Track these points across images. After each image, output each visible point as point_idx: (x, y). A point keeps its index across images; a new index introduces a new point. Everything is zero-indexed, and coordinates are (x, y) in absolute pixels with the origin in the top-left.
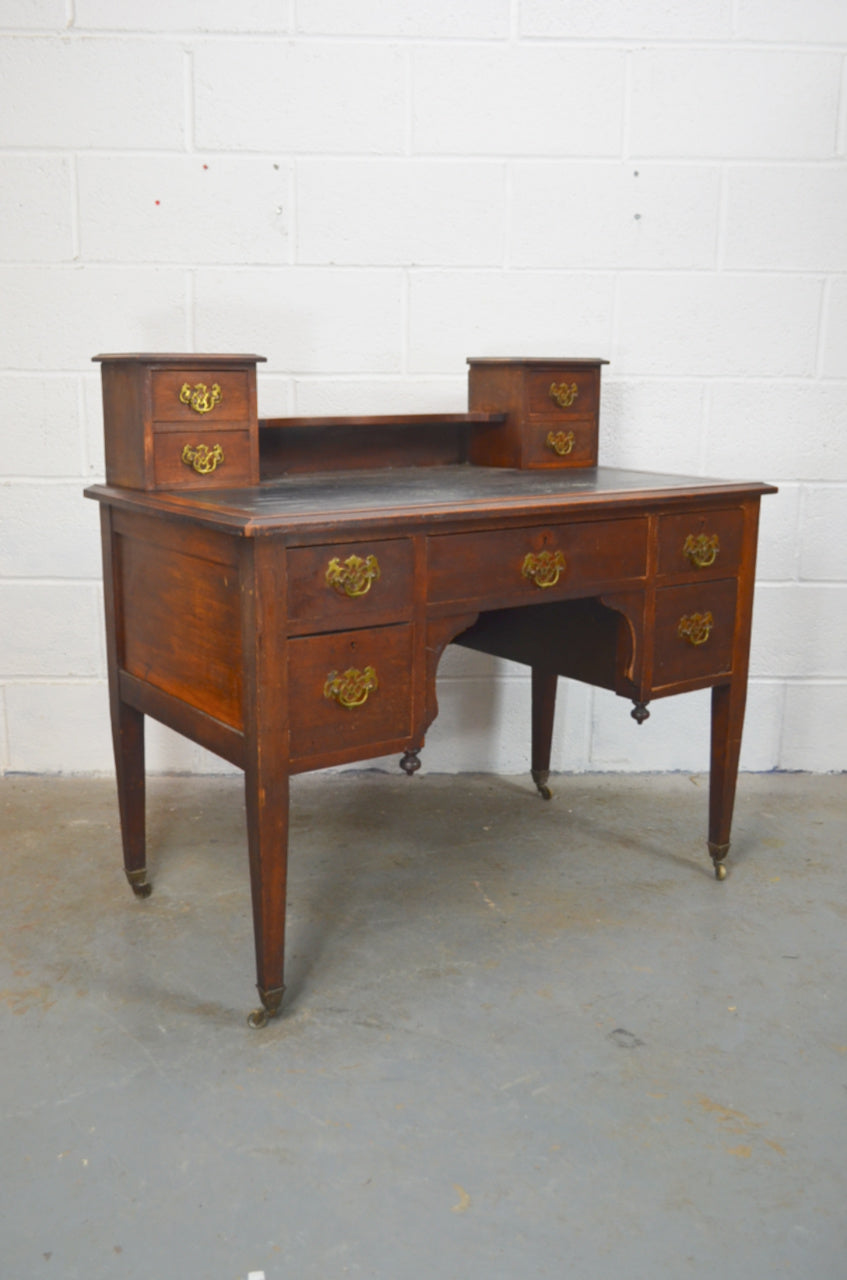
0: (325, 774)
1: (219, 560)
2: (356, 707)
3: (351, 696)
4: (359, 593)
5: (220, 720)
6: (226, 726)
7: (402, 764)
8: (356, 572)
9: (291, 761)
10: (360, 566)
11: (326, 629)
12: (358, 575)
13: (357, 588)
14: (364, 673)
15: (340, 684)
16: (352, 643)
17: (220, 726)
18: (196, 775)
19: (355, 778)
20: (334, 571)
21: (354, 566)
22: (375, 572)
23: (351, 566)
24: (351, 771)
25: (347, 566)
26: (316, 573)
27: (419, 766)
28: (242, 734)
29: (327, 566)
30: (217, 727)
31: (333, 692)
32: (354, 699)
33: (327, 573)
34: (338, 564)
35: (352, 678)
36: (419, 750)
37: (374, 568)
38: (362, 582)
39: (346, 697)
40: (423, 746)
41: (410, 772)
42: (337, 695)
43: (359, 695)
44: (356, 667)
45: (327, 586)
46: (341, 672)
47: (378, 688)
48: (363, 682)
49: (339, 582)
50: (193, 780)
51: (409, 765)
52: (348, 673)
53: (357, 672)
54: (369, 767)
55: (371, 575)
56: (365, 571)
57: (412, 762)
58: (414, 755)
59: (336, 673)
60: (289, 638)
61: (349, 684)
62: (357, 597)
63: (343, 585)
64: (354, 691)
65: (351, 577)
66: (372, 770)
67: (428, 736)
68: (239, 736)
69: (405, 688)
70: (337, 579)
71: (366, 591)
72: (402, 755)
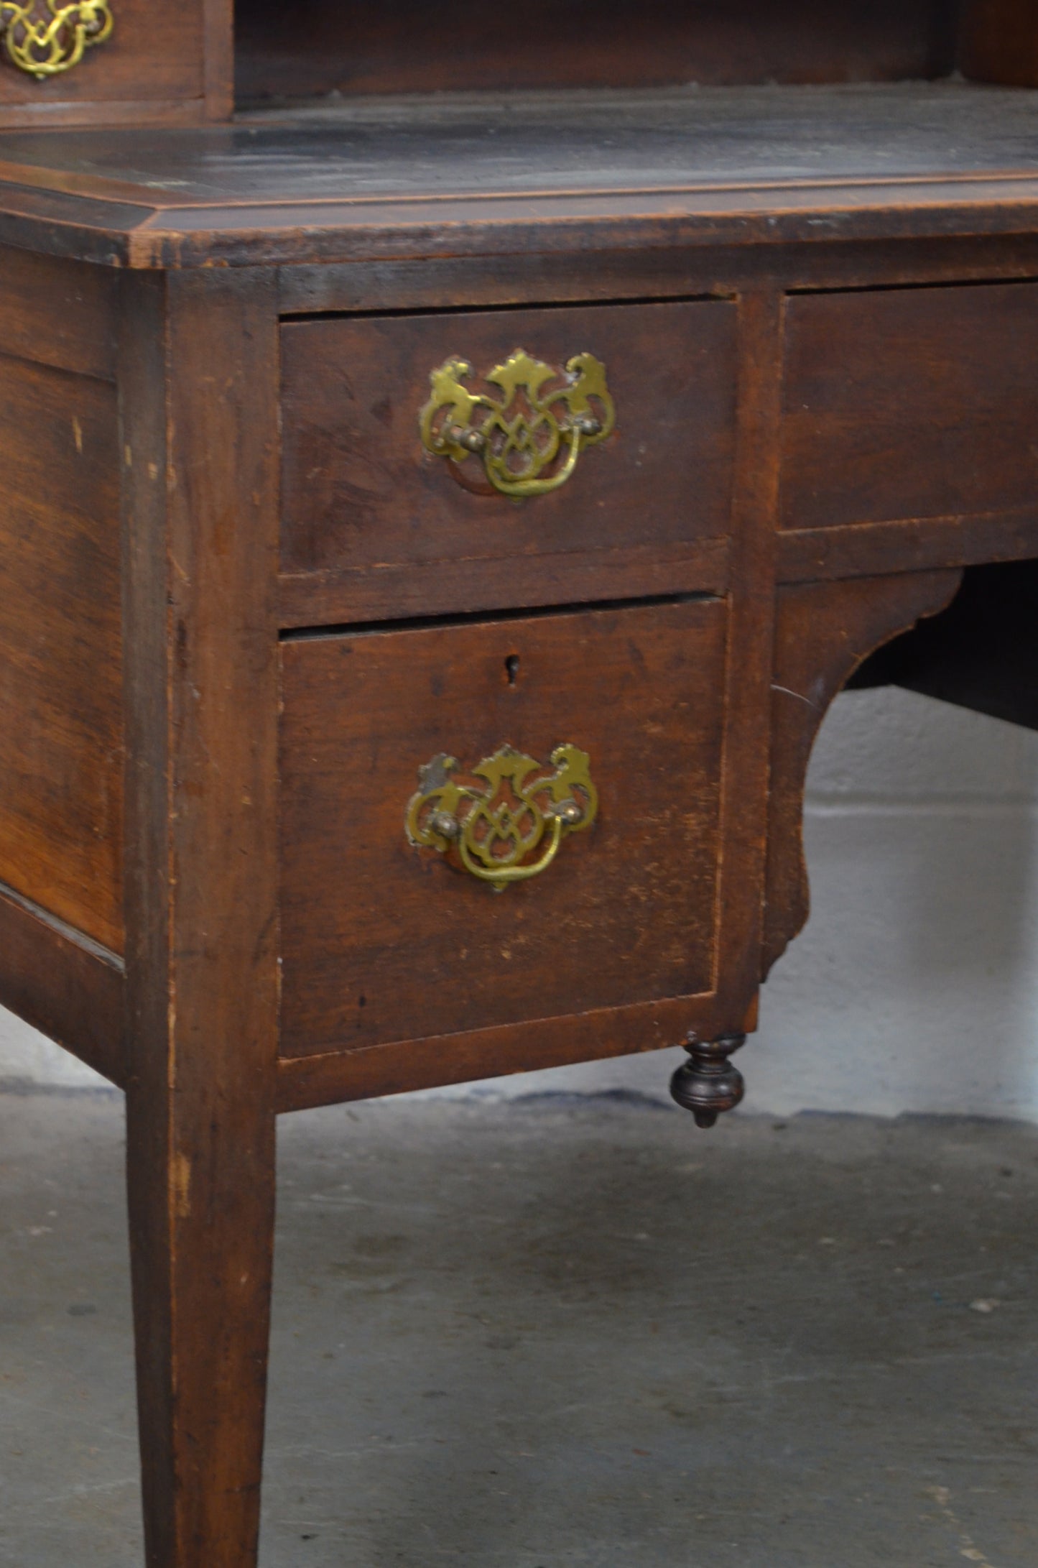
0: (465, 1101)
1: (53, 356)
2: (516, 886)
3: (501, 845)
4: (535, 484)
5: (59, 917)
6: (71, 934)
7: (680, 1082)
8: (528, 410)
9: (284, 1062)
10: (542, 391)
11: (415, 607)
12: (536, 421)
13: (530, 470)
14: (549, 768)
15: (465, 801)
16: (510, 661)
17: (56, 934)
18: (49, 1090)
19: (560, 1120)
20: (449, 406)
21: (521, 388)
22: (598, 414)
23: (509, 390)
24: (548, 1095)
25: (495, 388)
26: (383, 411)
27: (737, 1094)
28: (120, 963)
29: (428, 387)
30: (44, 937)
31: (436, 828)
32: (512, 856)
33: (426, 411)
34: (463, 379)
35: (507, 780)
36: (740, 1041)
37: (593, 399)
38: (552, 446)
39: (482, 849)
40: (754, 1028)
41: (705, 1116)
42: (451, 839)
43: (528, 843)
44: (520, 745)
45: (424, 455)
46: (467, 759)
47: (599, 819)
48: (543, 796)
49: (465, 444)
50: (39, 1103)
51: (701, 1090)
52: (492, 764)
53: (526, 762)
54: (607, 1086)
55: (579, 420)
56: (561, 406)
57: (714, 1082)
58: (720, 1056)
59: (449, 761)
60: (284, 634)
61: (493, 805)
62: (531, 497)
63: (478, 452)
64: (512, 828)
65: (510, 428)
66: (618, 1095)
67: (768, 994)
68: (110, 969)
69: (693, 821)
70: (457, 433)
71: (561, 478)
72: (678, 1056)
